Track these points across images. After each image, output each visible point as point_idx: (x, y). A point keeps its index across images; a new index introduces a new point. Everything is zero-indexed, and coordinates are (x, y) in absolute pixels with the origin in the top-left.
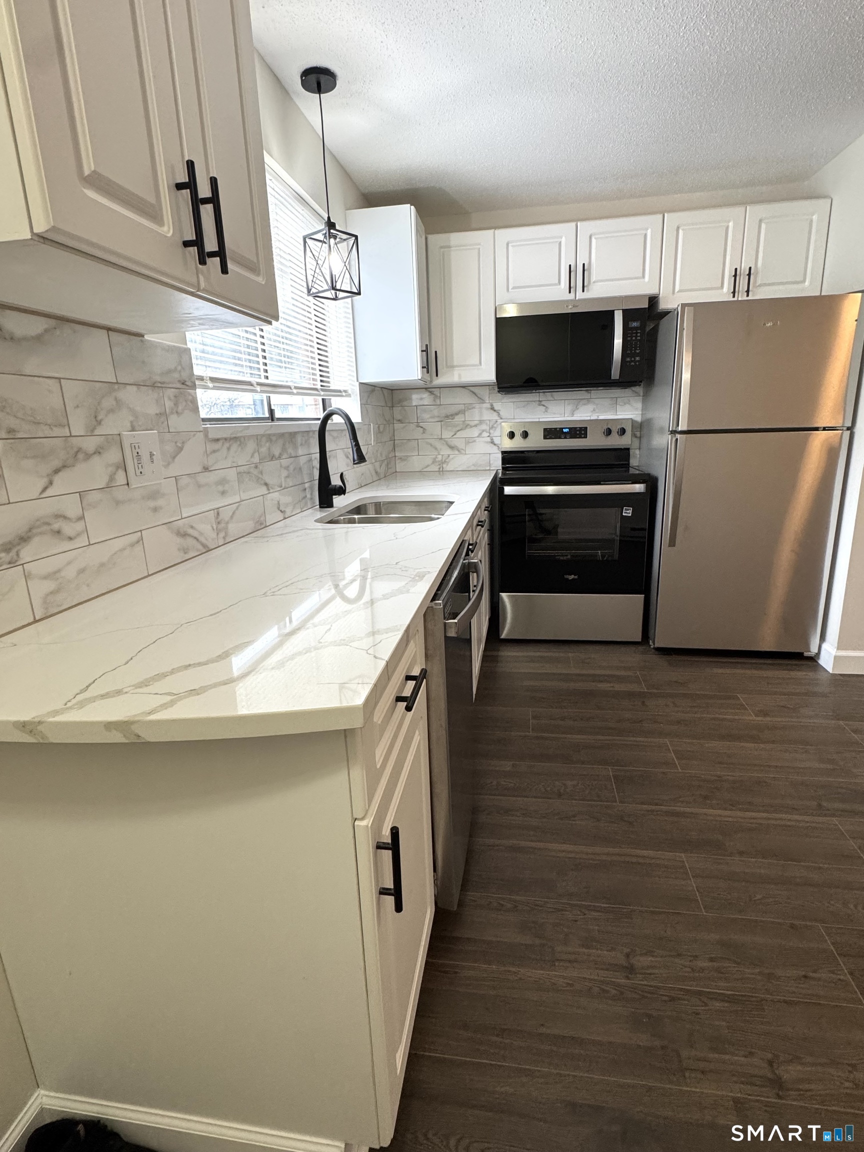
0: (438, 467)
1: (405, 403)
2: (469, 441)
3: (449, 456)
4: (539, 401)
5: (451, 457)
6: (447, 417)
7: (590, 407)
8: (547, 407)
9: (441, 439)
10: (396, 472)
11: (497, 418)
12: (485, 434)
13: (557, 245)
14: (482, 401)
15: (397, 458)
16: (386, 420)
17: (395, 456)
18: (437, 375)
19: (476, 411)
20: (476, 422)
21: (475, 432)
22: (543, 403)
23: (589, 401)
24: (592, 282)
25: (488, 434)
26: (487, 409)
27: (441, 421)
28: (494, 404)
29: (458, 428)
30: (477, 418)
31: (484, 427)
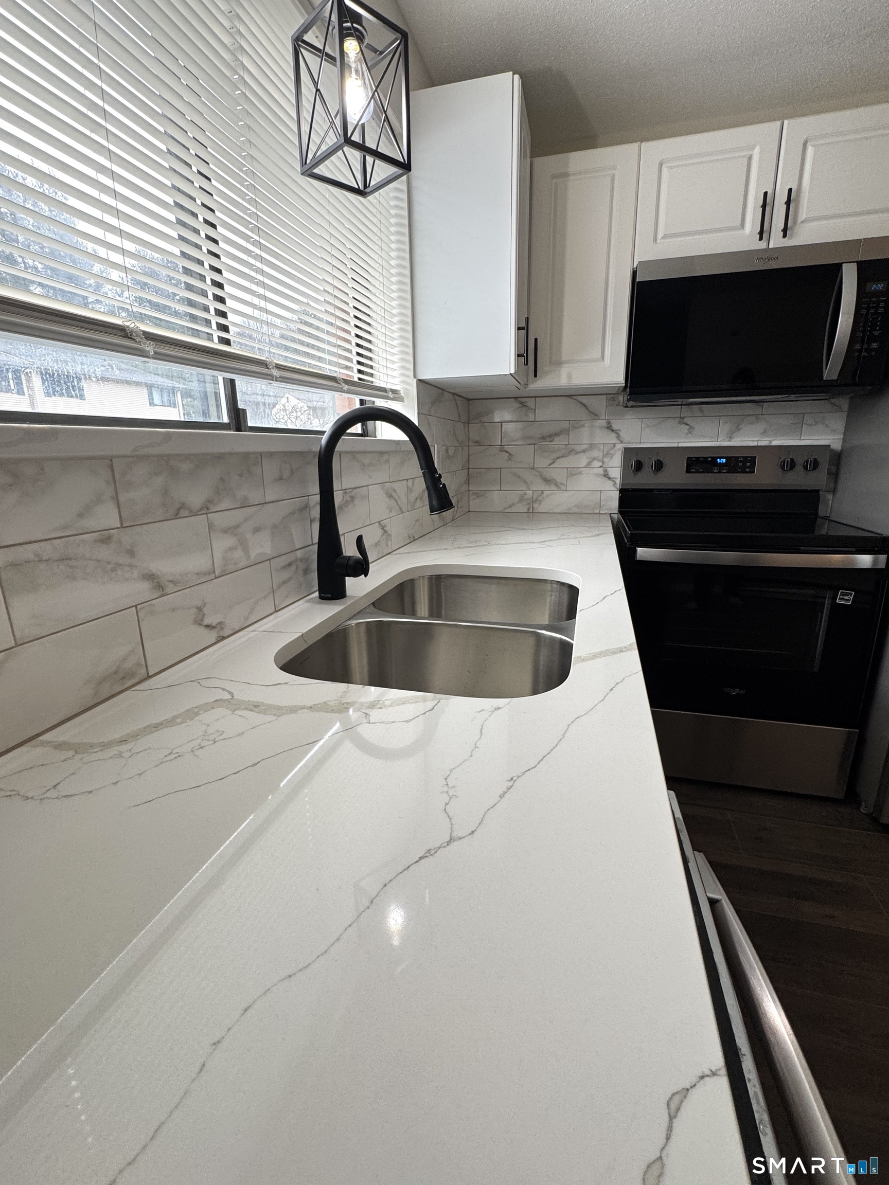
0: (527, 507)
1: (486, 419)
2: (573, 473)
3: (543, 493)
4: (681, 418)
5: (546, 493)
6: (543, 438)
7: (761, 426)
8: (691, 427)
9: (533, 468)
10: (469, 511)
11: (615, 441)
12: (597, 464)
13: (746, 160)
14: (595, 415)
15: (471, 492)
16: (458, 441)
17: (469, 490)
18: (535, 376)
19: (585, 431)
20: (584, 447)
21: (583, 460)
22: (686, 420)
23: (757, 417)
24: (799, 221)
25: (601, 464)
26: (601, 427)
27: (534, 444)
28: (612, 421)
29: (558, 455)
30: (586, 440)
31: (596, 453)
